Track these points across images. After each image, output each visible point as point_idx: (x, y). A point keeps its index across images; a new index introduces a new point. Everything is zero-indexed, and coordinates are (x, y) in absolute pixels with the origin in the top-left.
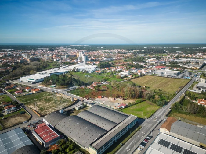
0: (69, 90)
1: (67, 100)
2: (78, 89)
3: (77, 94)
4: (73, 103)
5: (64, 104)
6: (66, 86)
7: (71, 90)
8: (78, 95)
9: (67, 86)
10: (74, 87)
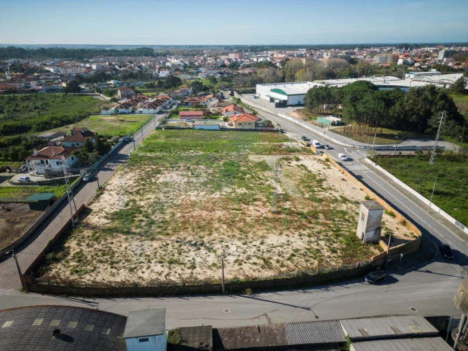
0: (393, 153)
1: (329, 214)
2: (452, 158)
3: (434, 186)
4: (361, 261)
5: (283, 239)
6: (386, 131)
7: (404, 153)
8: (438, 196)
9: (395, 133)
10: (431, 143)
